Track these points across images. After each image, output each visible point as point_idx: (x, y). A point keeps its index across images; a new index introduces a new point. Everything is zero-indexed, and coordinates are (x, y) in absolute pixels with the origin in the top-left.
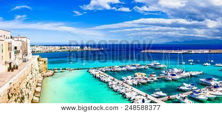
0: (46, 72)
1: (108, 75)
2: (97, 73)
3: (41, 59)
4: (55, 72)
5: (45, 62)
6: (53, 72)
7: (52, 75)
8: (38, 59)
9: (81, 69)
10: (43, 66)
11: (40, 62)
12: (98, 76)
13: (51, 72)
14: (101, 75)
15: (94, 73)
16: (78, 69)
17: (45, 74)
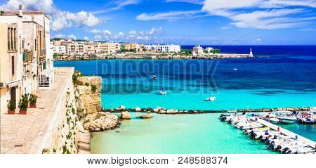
0: (98, 117)
1: (294, 135)
2: (254, 125)
3: (84, 79)
4: (121, 118)
5: (94, 89)
6: (116, 116)
7: (115, 127)
8: (75, 79)
9: (199, 112)
10: (88, 100)
11: (80, 88)
12: (260, 133)
13: (110, 119)
14: (271, 133)
15: (246, 126)
16: (191, 112)
17: (93, 123)
